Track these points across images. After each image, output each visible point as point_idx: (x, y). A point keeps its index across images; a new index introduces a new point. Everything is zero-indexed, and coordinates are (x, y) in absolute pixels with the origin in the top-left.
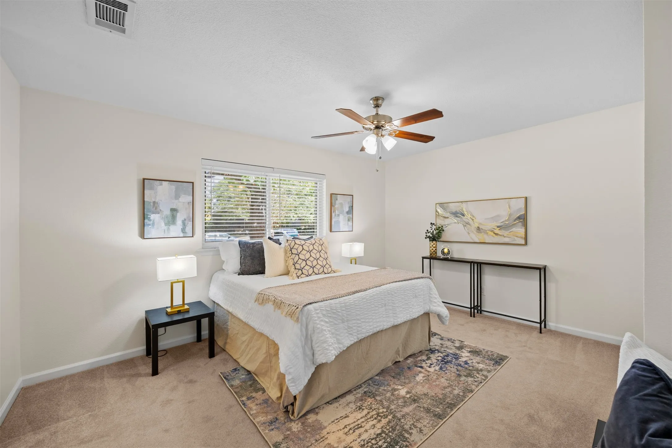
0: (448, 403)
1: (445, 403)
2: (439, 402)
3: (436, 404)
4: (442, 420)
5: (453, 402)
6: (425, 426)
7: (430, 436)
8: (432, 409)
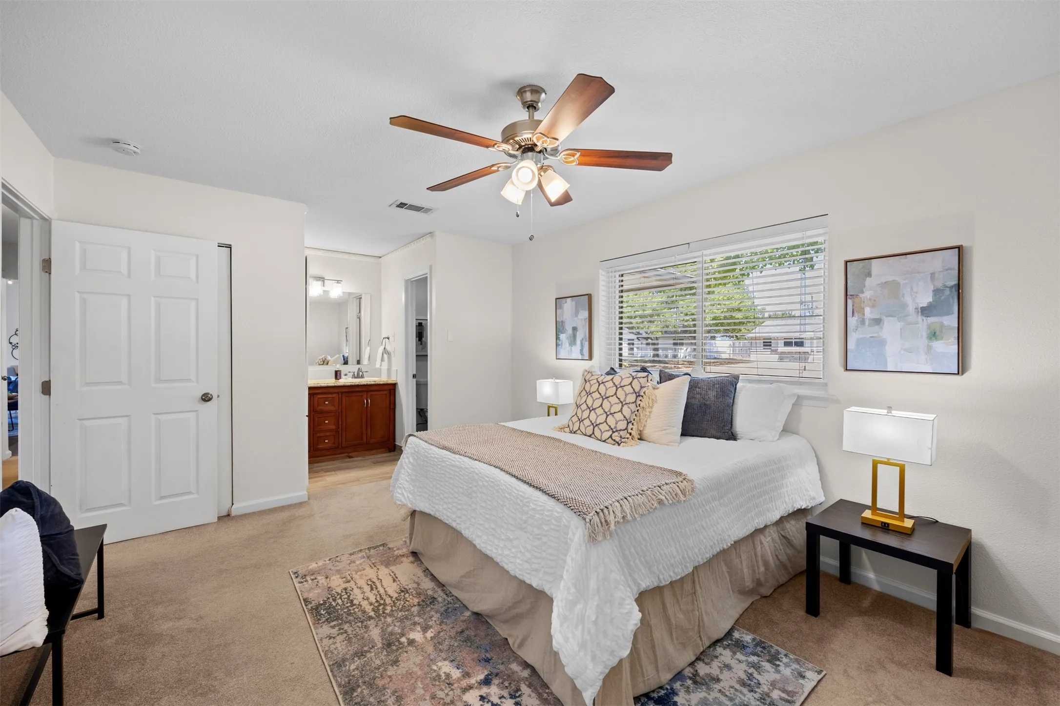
0: (359, 686)
1: (360, 681)
2: (368, 675)
3: (364, 669)
4: (330, 666)
5: (355, 694)
6: (334, 643)
7: (317, 645)
8: (359, 661)
